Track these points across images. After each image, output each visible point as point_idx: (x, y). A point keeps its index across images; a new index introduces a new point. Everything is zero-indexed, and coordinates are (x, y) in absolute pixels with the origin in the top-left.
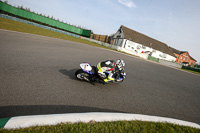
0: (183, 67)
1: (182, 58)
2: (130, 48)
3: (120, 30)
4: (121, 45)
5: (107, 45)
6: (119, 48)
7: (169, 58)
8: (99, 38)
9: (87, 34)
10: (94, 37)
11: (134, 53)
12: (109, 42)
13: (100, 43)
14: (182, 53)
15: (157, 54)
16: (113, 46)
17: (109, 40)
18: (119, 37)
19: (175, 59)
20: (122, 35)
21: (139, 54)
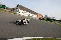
0: (40, 19)
1: (39, 16)
3: (17, 6)
5: (12, 11)
6: (17, 13)
7: (35, 16)
8: (9, 9)
9: (4, 7)
10: (7, 8)
11: (23, 15)
12: (13, 11)
13: (10, 11)
14: (39, 14)
16: (15, 12)
17: (13, 9)
18: (17, 8)
19: (37, 16)
20: (18, 8)
21: (25, 15)
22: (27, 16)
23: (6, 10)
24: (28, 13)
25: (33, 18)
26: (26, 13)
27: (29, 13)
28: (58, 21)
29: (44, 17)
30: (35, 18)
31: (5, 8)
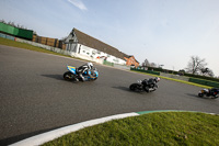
0: (132, 69)
1: (131, 61)
3: (72, 34)
4: (75, 51)
5: (58, 50)
6: (73, 54)
7: (121, 62)
10: (39, 40)
12: (60, 47)
13: (48, 48)
14: (130, 57)
15: (111, 59)
16: (66, 52)
17: (59, 44)
18: (71, 41)
20: (75, 40)
21: (94, 60)
22: (100, 62)
23: (34, 44)
24: (102, 54)
25: (115, 67)
26: (97, 55)
27: (106, 55)
28: (170, 72)
29: (141, 64)
30: (120, 68)
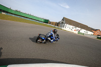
1: (97, 33)
2: (68, 28)
3: (63, 20)
4: (64, 27)
6: (63, 28)
8: (53, 23)
11: (71, 31)
12: (58, 25)
14: (96, 30)
15: (83, 31)
16: (60, 27)
17: (57, 24)
18: (62, 23)
19: (93, 33)
20: (64, 22)
21: (73, 31)
22: (76, 32)
23: (49, 24)
24: (78, 28)
26: (75, 29)
27: (79, 29)
31: (47, 23)
